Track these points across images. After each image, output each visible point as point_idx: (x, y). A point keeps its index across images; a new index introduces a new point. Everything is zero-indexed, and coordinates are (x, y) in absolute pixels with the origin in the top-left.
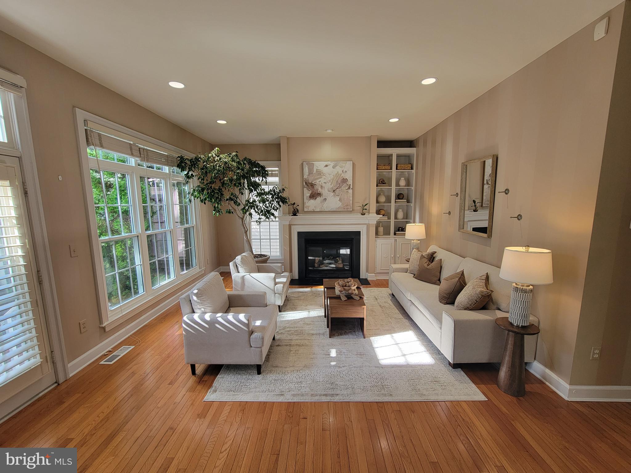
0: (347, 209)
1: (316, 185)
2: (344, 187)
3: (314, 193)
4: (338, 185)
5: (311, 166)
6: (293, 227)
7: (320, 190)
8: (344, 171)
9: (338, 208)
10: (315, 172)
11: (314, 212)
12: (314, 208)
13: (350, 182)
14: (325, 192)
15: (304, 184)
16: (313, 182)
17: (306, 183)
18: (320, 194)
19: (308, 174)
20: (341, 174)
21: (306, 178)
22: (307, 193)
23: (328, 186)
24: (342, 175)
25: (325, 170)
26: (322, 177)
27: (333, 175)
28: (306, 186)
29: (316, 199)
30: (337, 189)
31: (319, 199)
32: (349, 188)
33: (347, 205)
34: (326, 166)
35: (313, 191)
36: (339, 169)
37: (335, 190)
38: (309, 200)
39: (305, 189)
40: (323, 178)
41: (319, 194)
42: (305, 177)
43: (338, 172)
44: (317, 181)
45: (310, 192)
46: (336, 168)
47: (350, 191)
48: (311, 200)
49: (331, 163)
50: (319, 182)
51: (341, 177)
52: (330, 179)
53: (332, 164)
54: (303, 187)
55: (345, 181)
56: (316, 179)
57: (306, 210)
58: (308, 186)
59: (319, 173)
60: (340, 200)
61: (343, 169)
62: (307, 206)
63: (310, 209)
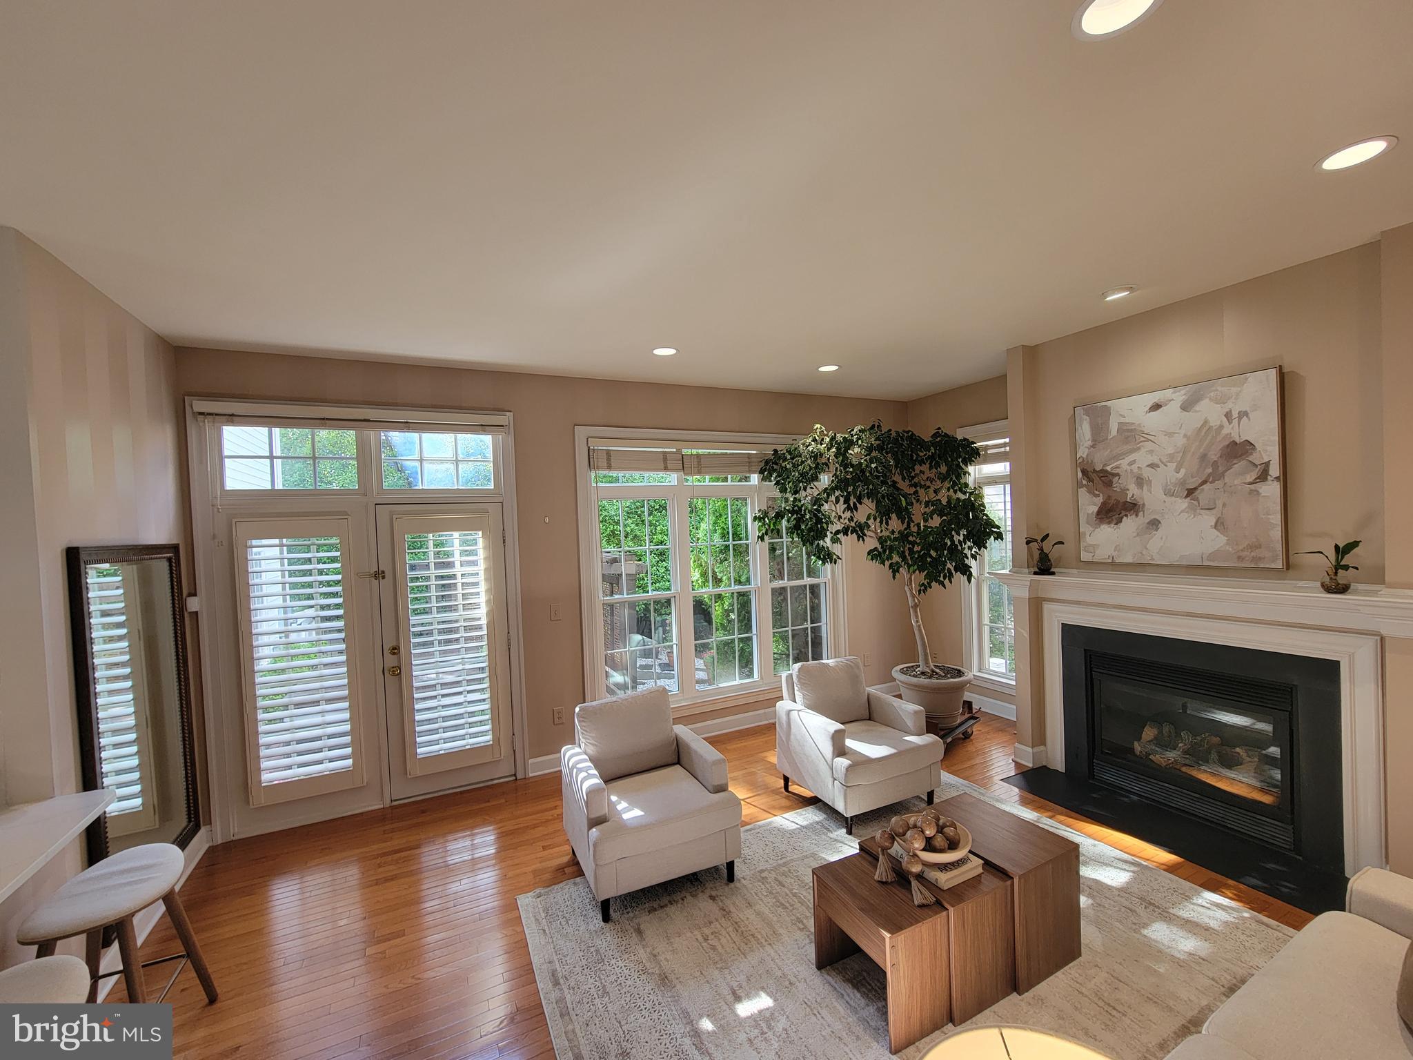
0: (1256, 559)
1: (1118, 475)
2: (1238, 476)
3: (1112, 502)
4: (1210, 470)
5: (1100, 418)
6: (1047, 607)
7: (1133, 491)
8: (1235, 414)
9: (1212, 556)
10: (1114, 432)
11: (1114, 566)
12: (1115, 554)
13: (1269, 451)
14: (1153, 498)
15: (1080, 474)
16: (1108, 468)
17: (1084, 472)
18: (1135, 505)
19: (1090, 443)
20: (1221, 427)
21: (1084, 456)
22: (1090, 504)
23: (1169, 474)
24: (1225, 431)
25: (1152, 422)
26: (1139, 448)
27: (1185, 436)
28: (1085, 482)
29: (1119, 521)
30: (1204, 482)
31: (1130, 524)
32: (1263, 476)
33: (1252, 547)
34: (1156, 407)
35: (1109, 497)
36: (1209, 411)
37: (1196, 489)
38: (1097, 526)
39: (1082, 491)
40: (1143, 450)
41: (1132, 507)
42: (1083, 452)
43: (1206, 422)
44: (1124, 463)
45: (1100, 500)
46: (1197, 408)
47: (1272, 490)
48: (1102, 527)
49: (1174, 392)
50: (1131, 464)
51: (1219, 438)
52: (1170, 450)
53: (1180, 396)
54: (1079, 485)
55: (1238, 450)
56: (1117, 457)
57: (1085, 556)
58: (1090, 480)
59: (1131, 436)
60: (1219, 525)
61: (1229, 405)
62: (1091, 545)
63: (1102, 554)
